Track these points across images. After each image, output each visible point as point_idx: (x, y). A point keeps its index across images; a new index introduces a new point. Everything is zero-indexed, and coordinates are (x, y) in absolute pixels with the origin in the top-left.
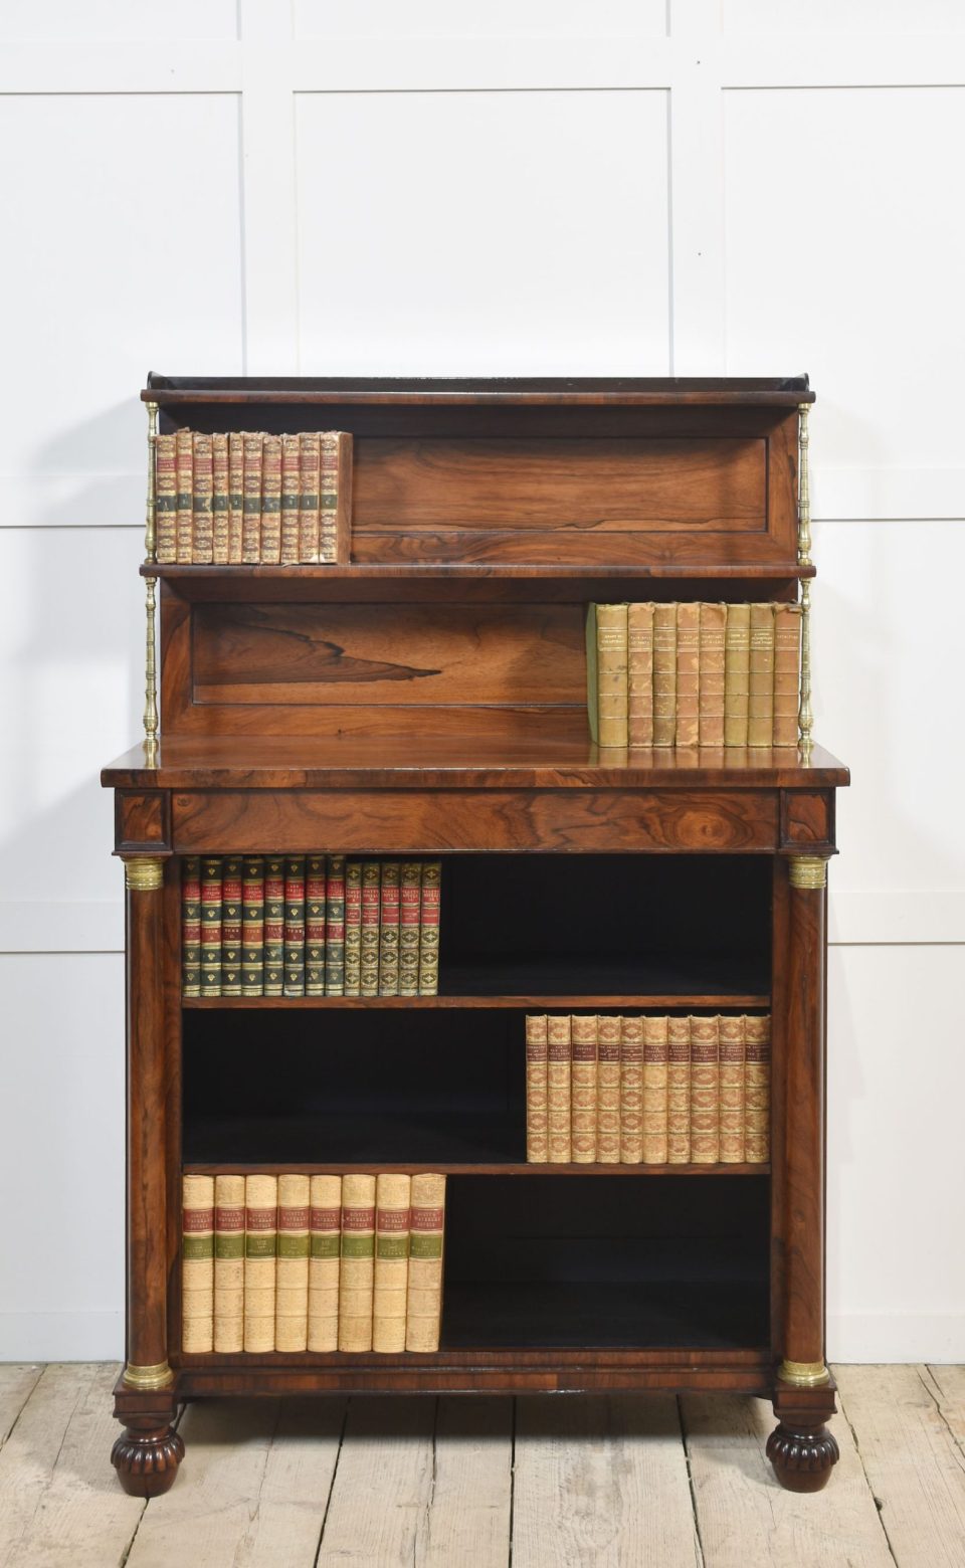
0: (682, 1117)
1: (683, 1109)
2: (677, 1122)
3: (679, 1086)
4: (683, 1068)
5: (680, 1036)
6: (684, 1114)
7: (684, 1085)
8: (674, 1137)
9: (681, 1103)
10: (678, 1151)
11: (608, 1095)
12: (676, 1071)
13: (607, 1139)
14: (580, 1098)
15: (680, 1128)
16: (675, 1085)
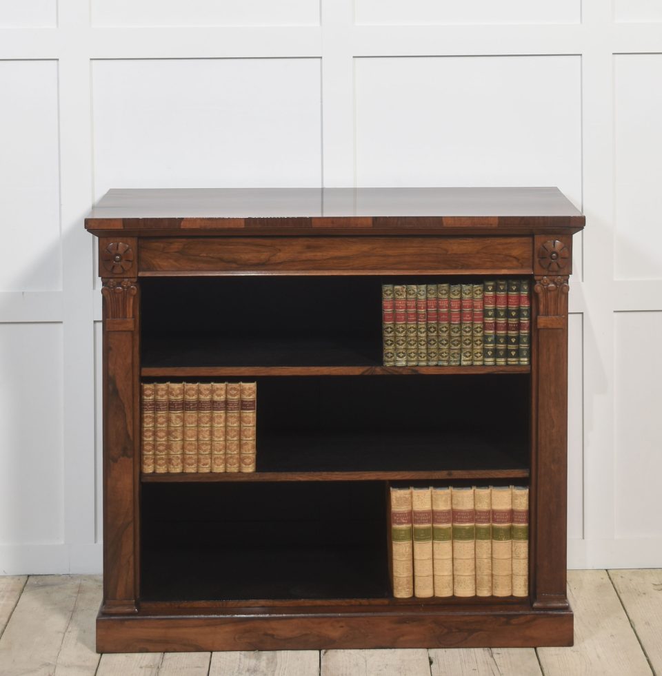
0: (206, 444)
1: (207, 439)
2: (204, 447)
3: (205, 425)
4: (208, 414)
5: (206, 395)
6: (208, 442)
7: (208, 425)
8: (200, 456)
9: (206, 436)
10: (204, 465)
11: (190, 431)
12: (203, 416)
13: (190, 458)
14: (246, 433)
15: (205, 451)
16: (202, 425)
